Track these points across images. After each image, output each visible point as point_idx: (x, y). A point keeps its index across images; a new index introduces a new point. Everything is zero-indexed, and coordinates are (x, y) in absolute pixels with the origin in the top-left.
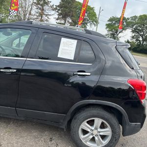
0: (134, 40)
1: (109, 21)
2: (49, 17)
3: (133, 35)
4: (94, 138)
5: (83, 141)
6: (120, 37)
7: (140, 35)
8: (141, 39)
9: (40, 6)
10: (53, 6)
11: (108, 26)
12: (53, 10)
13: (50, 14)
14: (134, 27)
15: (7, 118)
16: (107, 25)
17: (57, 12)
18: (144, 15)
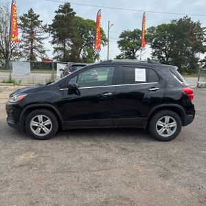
0: (156, 58)
1: (120, 37)
2: (42, 41)
3: (154, 51)
4: (166, 130)
5: (160, 134)
6: (138, 56)
7: (163, 50)
8: (164, 55)
9: (28, 29)
10: (46, 26)
11: (121, 44)
12: (46, 32)
13: (42, 37)
14: (153, 41)
15: (110, 129)
16: (118, 42)
17: (52, 33)
18: (163, 25)
